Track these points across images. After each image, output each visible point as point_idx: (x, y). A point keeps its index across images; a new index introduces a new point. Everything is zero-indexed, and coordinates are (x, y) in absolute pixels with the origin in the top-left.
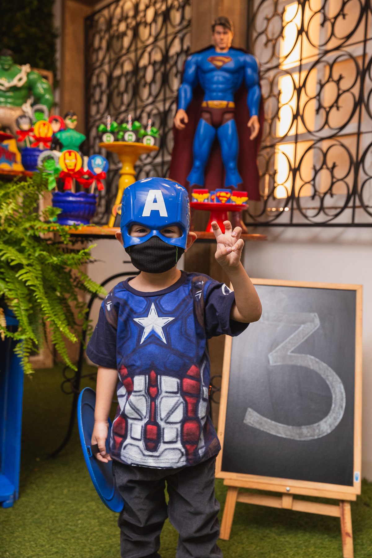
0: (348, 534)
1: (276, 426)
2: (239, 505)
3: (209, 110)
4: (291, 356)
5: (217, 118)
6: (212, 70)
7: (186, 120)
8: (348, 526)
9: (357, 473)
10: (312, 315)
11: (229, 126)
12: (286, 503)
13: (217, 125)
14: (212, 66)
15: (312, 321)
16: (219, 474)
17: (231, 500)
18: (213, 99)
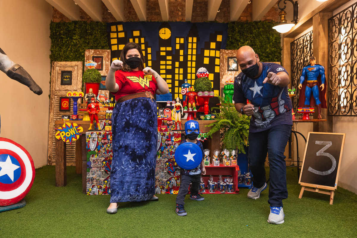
0: (332, 199)
1: (316, 171)
2: (305, 191)
3: (309, 83)
4: (323, 153)
5: (311, 85)
6: (309, 72)
7: (301, 87)
8: (332, 197)
9: (336, 183)
10: (330, 142)
11: (315, 87)
12: (317, 191)
13: (311, 87)
14: (308, 71)
15: (330, 144)
16: (299, 182)
17: (303, 189)
18: (309, 80)
